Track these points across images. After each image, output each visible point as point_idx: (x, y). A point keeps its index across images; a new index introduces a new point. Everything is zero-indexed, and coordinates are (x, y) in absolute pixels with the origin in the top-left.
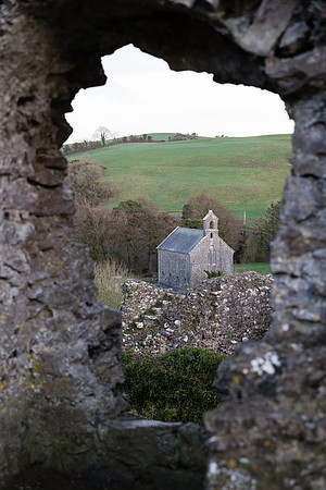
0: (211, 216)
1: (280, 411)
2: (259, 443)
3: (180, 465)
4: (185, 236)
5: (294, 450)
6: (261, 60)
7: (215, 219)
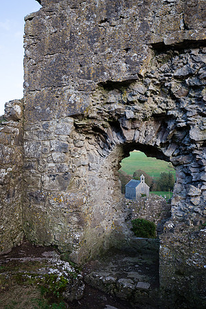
0: (142, 176)
1: (175, 235)
2: (170, 242)
3: (148, 248)
4: (134, 182)
5: (178, 244)
6: (169, 157)
7: (144, 177)
